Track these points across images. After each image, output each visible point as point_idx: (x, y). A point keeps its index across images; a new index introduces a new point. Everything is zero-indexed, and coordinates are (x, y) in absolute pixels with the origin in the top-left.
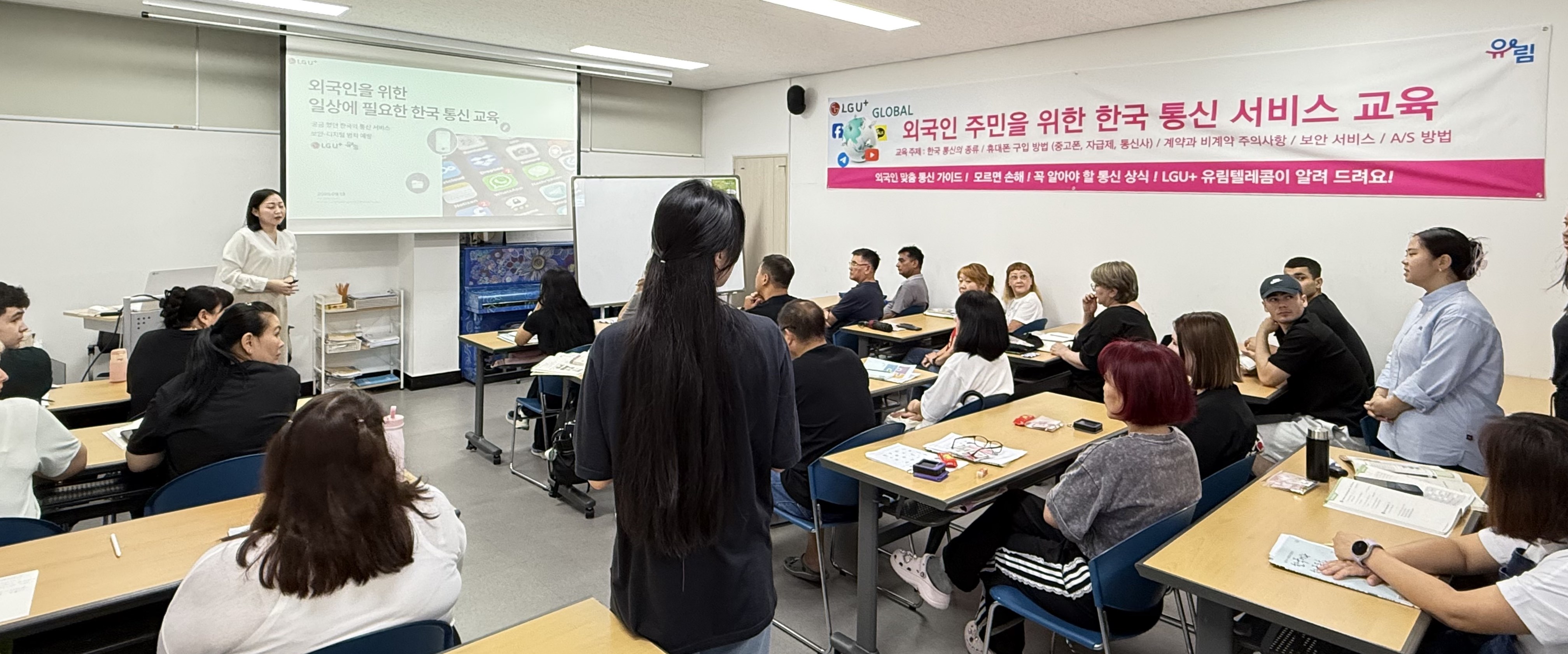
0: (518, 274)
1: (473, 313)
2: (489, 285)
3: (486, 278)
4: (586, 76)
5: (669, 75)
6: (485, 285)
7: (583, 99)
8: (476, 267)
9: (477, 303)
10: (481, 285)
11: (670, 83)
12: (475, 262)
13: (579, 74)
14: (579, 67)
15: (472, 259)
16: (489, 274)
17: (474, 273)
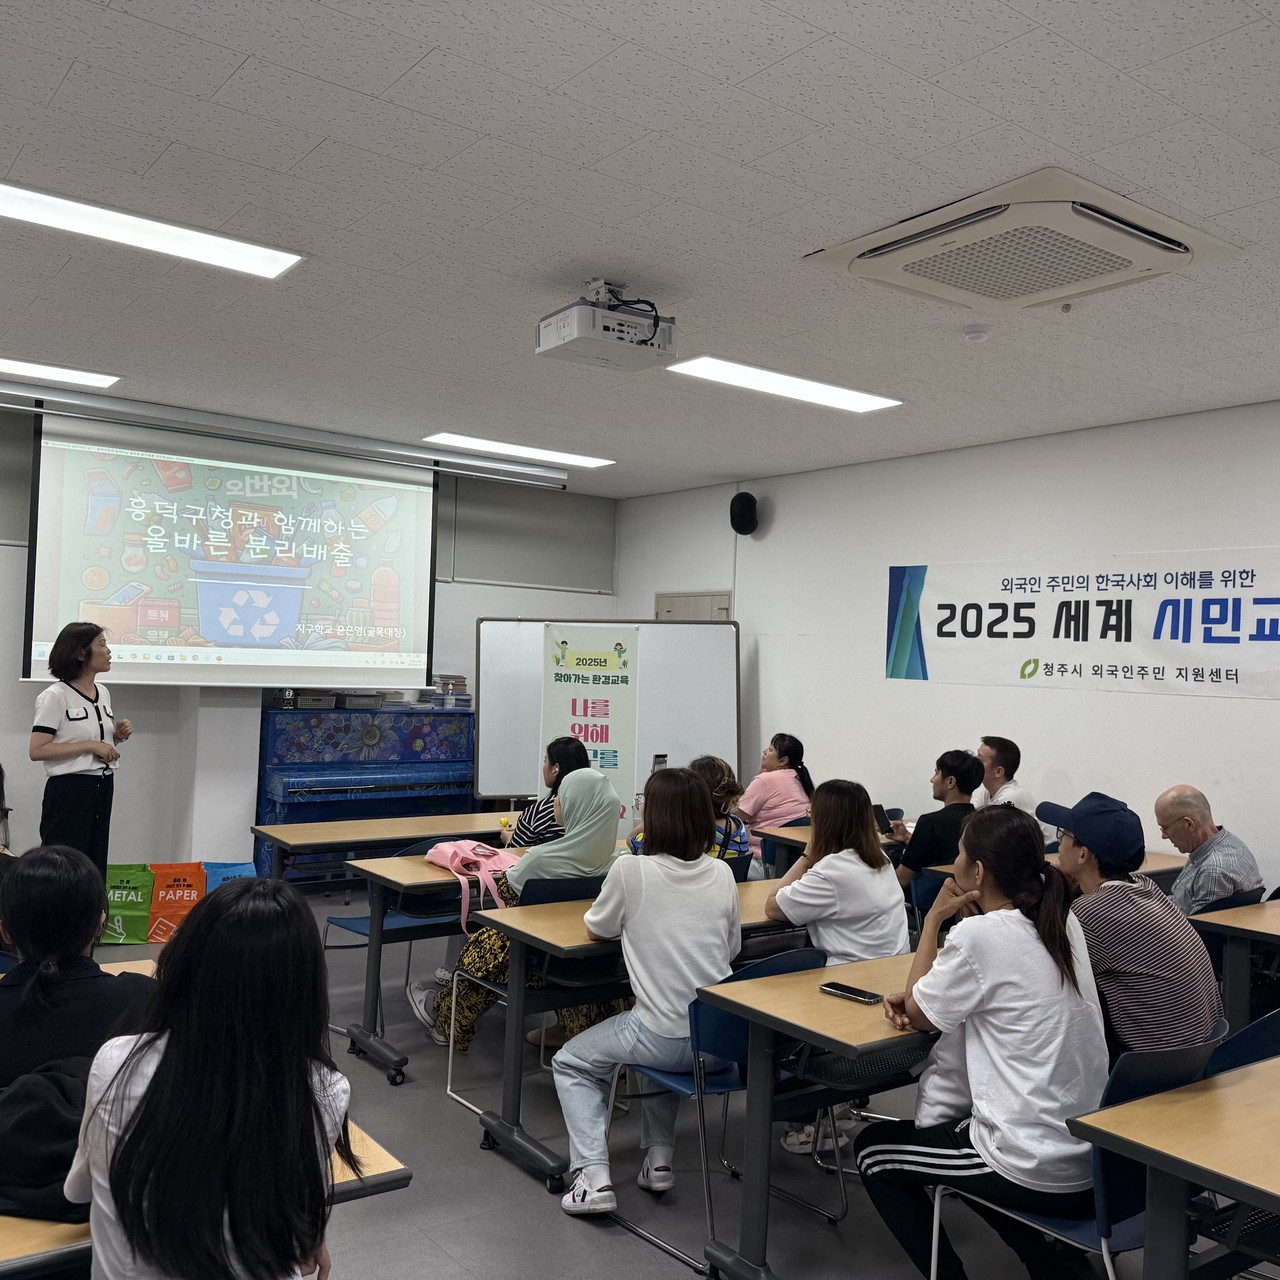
0: (341, 751)
1: (275, 802)
2: (301, 763)
3: (297, 755)
4: (447, 475)
5: (564, 476)
6: (296, 764)
7: (440, 509)
8: (283, 737)
9: (281, 788)
10: (288, 764)
11: (564, 487)
12: (282, 731)
13: (436, 473)
14: (437, 463)
15: (278, 727)
16: (301, 748)
17: (280, 746)
